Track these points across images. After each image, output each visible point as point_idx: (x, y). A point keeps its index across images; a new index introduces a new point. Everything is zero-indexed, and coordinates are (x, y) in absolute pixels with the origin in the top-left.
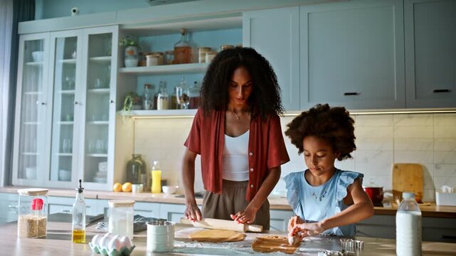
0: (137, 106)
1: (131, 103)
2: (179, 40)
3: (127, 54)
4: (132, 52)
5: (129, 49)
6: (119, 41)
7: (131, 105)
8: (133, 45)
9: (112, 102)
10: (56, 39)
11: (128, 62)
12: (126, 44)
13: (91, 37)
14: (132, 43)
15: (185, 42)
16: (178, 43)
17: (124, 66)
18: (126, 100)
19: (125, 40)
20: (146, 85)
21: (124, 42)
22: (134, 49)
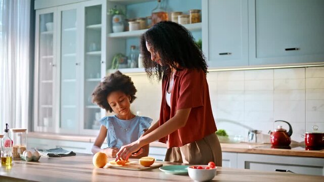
0: (124, 65)
1: (118, 62)
2: (156, 7)
3: (114, 22)
4: (117, 20)
5: (115, 17)
6: (107, 11)
7: (117, 65)
8: (119, 14)
9: (103, 62)
10: (62, 12)
11: (115, 28)
12: (112, 13)
13: (87, 9)
14: (117, 12)
15: (161, 8)
16: (155, 9)
17: (112, 32)
18: (114, 60)
19: (112, 10)
20: (132, 46)
21: (111, 12)
22: (120, 17)
